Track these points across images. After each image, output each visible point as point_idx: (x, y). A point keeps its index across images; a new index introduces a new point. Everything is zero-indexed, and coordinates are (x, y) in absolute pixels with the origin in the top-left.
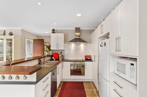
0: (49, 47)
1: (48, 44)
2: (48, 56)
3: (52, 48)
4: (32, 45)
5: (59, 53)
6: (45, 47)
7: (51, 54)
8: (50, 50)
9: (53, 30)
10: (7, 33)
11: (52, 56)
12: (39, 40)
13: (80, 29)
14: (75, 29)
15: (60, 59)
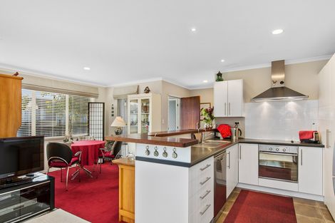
0: (210, 112)
1: (207, 107)
2: (209, 129)
3: (216, 114)
4: (178, 109)
5: (231, 123)
6: (203, 112)
7: (214, 127)
8: (212, 118)
9: (219, 75)
10: (142, 89)
11: (216, 131)
12: (191, 98)
13: (285, 64)
14: (271, 66)
15: (234, 138)
